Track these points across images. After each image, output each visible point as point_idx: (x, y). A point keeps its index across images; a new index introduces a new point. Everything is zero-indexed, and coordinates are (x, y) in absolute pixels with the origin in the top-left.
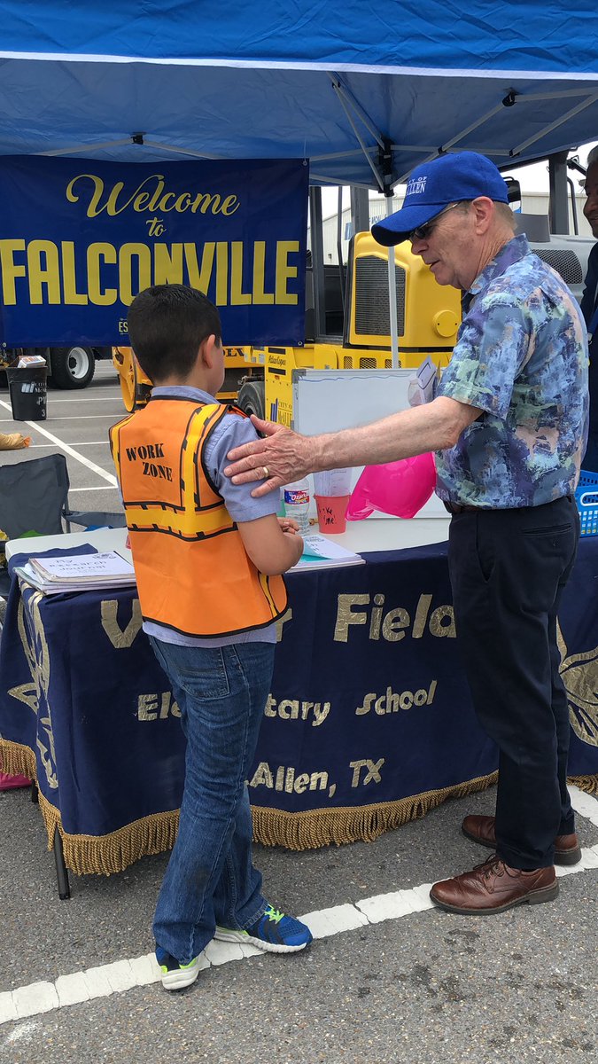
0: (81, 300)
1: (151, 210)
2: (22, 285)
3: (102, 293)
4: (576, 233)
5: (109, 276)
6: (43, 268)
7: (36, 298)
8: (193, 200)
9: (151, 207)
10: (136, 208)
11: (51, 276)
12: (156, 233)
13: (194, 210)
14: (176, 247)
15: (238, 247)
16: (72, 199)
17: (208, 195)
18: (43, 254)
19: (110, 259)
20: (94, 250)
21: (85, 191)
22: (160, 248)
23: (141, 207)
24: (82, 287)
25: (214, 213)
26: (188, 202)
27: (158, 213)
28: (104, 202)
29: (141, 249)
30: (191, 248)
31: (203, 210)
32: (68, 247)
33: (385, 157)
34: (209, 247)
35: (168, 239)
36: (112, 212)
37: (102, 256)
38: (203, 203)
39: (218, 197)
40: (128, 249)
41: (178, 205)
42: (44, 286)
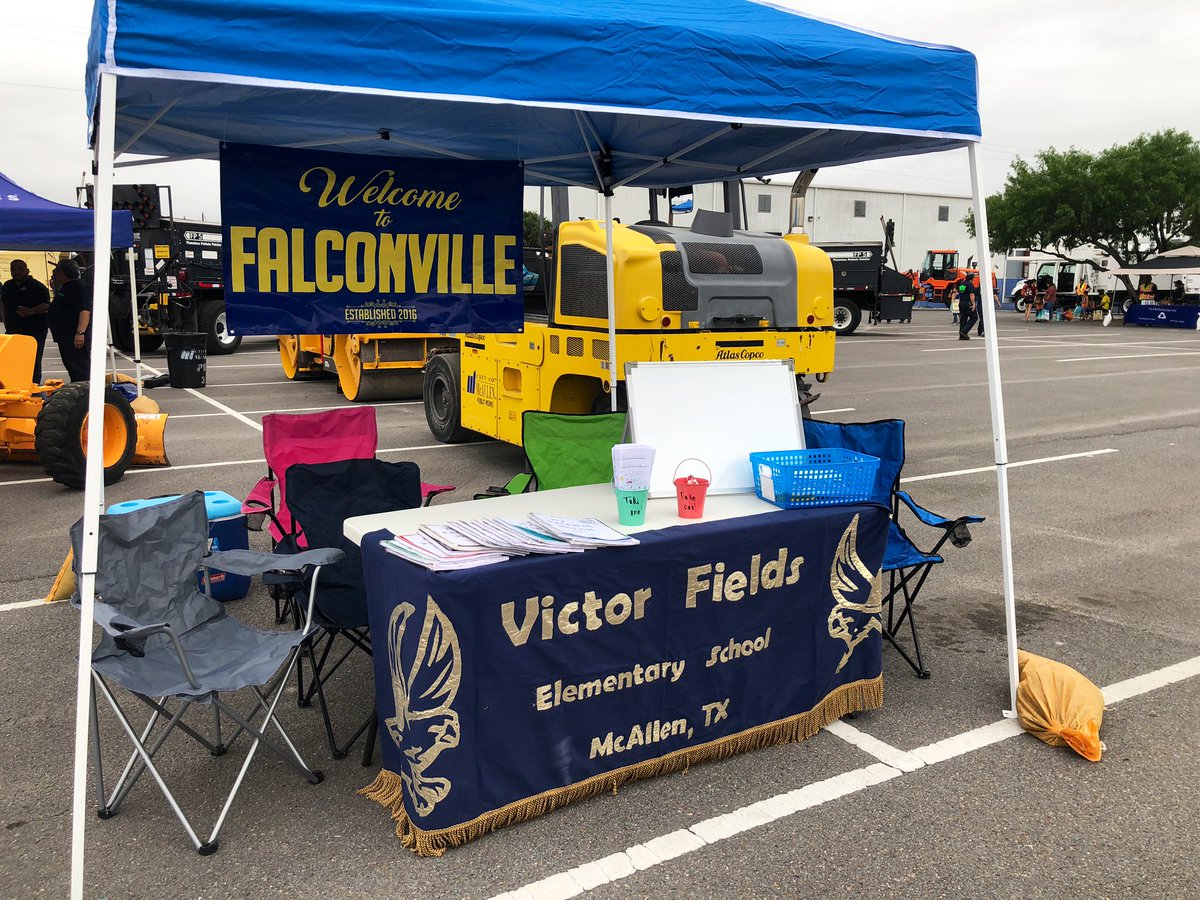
0: (308, 288)
1: (380, 202)
2: (251, 272)
3: (330, 280)
4: (746, 229)
5: (336, 263)
6: (273, 255)
7: (264, 286)
8: (419, 195)
9: (379, 199)
10: (365, 199)
11: (280, 264)
12: (383, 223)
13: (419, 205)
14: (401, 238)
15: (458, 239)
16: (305, 189)
17: (434, 192)
18: (273, 243)
19: (337, 246)
20: (323, 237)
21: (317, 182)
22: (386, 238)
23: (370, 199)
24: (310, 275)
25: (438, 207)
26: (415, 197)
27: (386, 206)
28: (335, 193)
29: (368, 238)
30: (414, 238)
31: (428, 205)
32: (298, 234)
33: (606, 160)
34: (431, 238)
35: (394, 230)
36: (342, 202)
37: (329, 244)
38: (428, 199)
39: (443, 193)
40: (356, 237)
41: (405, 200)
42: (273, 274)
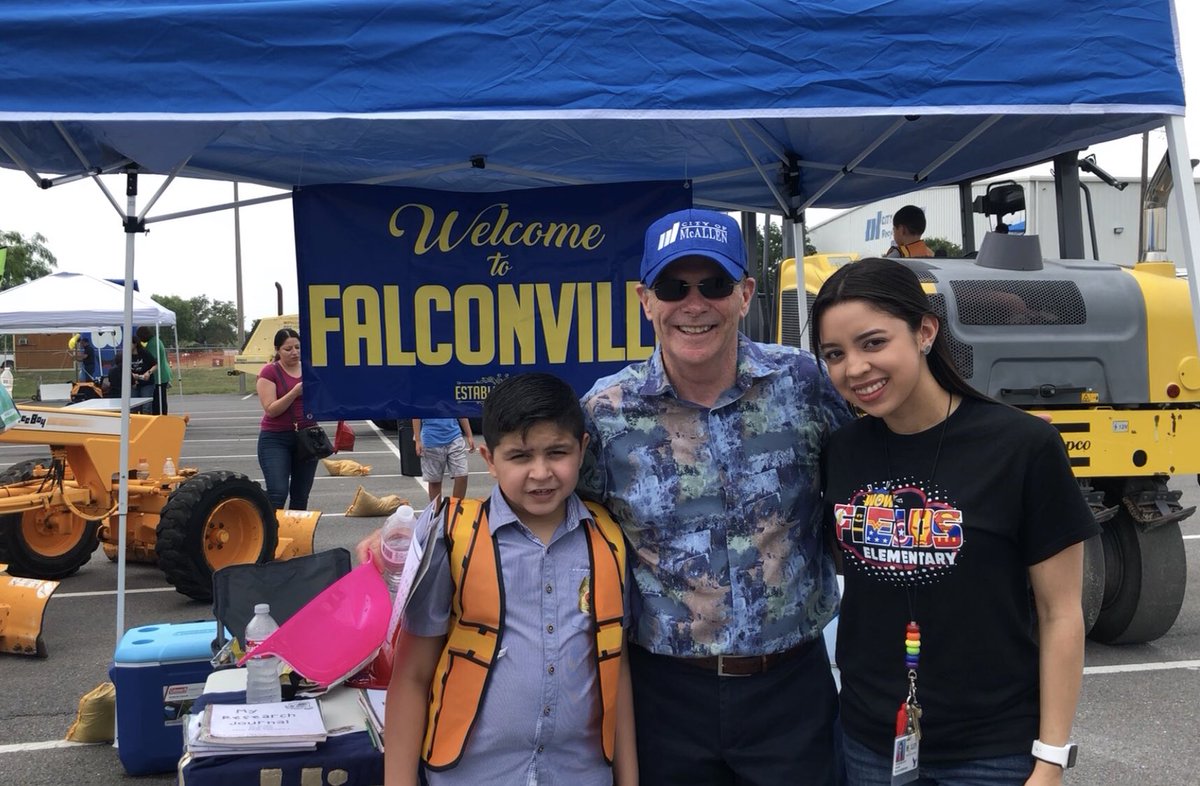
0: (408, 359)
1: (493, 243)
2: (335, 341)
3: (434, 349)
5: (442, 327)
6: (362, 320)
7: (352, 358)
8: (545, 230)
9: (492, 239)
10: (475, 241)
11: (372, 331)
12: (500, 271)
13: (546, 243)
14: (526, 289)
15: (605, 290)
16: (396, 232)
17: (564, 226)
18: (361, 304)
19: (443, 306)
20: (424, 295)
21: (412, 224)
22: (505, 290)
23: (480, 240)
24: (409, 344)
25: (573, 247)
26: (539, 233)
27: (502, 247)
28: (434, 236)
29: (482, 293)
30: (544, 290)
31: (559, 243)
32: (392, 293)
33: (792, 174)
34: (567, 289)
35: (515, 279)
36: (445, 247)
37: (433, 303)
38: (557, 235)
39: (577, 227)
40: (465, 293)
41: (526, 238)
42: (363, 343)
